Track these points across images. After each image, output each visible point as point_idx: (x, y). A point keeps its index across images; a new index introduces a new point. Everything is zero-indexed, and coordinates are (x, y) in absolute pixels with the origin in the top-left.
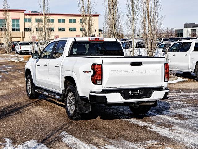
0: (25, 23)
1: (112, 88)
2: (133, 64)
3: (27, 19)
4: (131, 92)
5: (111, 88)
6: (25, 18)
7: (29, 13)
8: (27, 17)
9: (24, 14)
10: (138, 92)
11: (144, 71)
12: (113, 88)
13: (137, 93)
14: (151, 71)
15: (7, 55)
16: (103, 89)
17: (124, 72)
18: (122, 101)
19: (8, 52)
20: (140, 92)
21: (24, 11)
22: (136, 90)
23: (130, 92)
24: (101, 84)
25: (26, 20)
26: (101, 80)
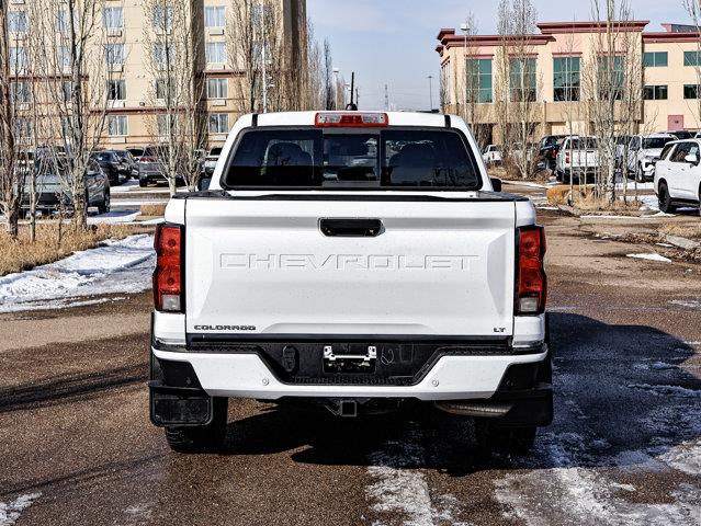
0: (646, 68)
1: (236, 331)
2: (332, 227)
3: (651, 54)
4: (335, 352)
5: (227, 331)
6: (646, 51)
7: (664, 31)
8: (652, 48)
9: (643, 37)
10: (372, 353)
11: (394, 260)
12: (240, 332)
13: (366, 359)
14: (430, 263)
15: (521, 183)
16: (191, 330)
17: (285, 263)
18: (268, 388)
19: (525, 175)
20: (379, 354)
21: (643, 25)
22: (359, 343)
23: (328, 353)
24: (183, 310)
25: (648, 60)
26: (182, 294)
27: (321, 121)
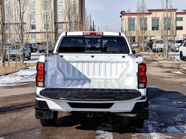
0: (177, 22)
3: (179, 18)
6: (177, 17)
7: (182, 11)
8: (178, 16)
9: (176, 13)
15: (143, 52)
19: (144, 50)
21: (176, 10)
26: (44, 82)
27: (84, 34)
